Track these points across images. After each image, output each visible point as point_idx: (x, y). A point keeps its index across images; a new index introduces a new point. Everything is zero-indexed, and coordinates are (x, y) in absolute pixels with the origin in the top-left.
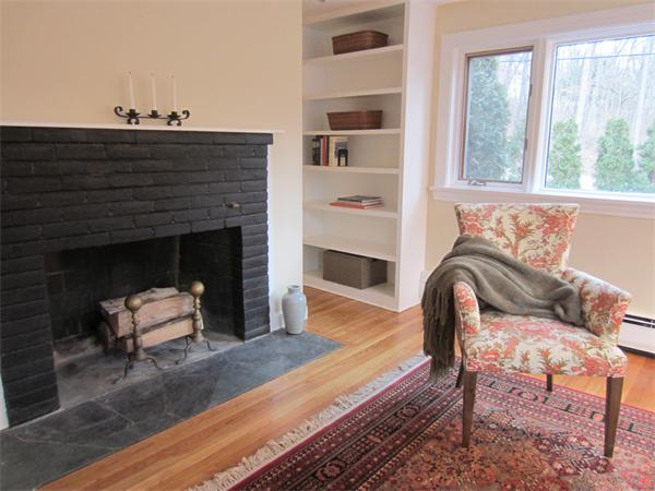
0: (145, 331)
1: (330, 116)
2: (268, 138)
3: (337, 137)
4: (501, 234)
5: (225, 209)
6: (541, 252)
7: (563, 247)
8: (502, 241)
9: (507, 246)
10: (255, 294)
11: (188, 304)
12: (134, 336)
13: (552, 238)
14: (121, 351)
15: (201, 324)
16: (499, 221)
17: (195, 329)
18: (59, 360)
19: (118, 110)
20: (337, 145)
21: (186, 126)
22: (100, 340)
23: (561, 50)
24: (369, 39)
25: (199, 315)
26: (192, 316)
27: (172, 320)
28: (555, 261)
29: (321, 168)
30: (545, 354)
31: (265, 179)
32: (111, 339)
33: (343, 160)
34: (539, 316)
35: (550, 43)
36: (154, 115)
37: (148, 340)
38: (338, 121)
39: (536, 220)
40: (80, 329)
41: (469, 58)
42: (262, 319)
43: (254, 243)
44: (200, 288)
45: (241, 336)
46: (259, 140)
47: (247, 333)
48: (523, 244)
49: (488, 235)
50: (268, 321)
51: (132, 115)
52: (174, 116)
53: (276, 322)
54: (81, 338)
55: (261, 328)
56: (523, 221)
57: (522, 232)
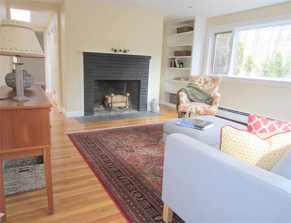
0: (114, 103)
1: (175, 52)
2: (150, 57)
3: (177, 58)
4: (200, 83)
5: (136, 75)
6: (210, 88)
7: (215, 87)
8: (200, 85)
9: (201, 86)
10: (143, 99)
11: (125, 98)
12: (111, 103)
13: (213, 85)
14: (108, 107)
15: (128, 104)
16: (200, 80)
17: (126, 105)
18: (95, 109)
19: (112, 49)
20: (178, 61)
21: (128, 53)
22: (104, 106)
23: (240, 32)
24: (186, 29)
25: (128, 102)
26: (126, 102)
27: (121, 102)
28: (213, 90)
29: (173, 68)
30: (196, 108)
31: (148, 68)
32: (107, 104)
33: (181, 66)
34: (202, 102)
35: (236, 30)
36: (120, 51)
37: (115, 105)
38: (177, 53)
39: (210, 80)
40: (100, 102)
41: (216, 34)
42: (145, 107)
43: (144, 85)
44: (128, 94)
45: (138, 110)
46: (147, 58)
47: (140, 110)
48: (206, 86)
49: (196, 83)
50: (146, 108)
51: (115, 51)
52: (125, 51)
53: (149, 109)
54: (100, 105)
55: (144, 109)
56: (207, 80)
57: (206, 83)
